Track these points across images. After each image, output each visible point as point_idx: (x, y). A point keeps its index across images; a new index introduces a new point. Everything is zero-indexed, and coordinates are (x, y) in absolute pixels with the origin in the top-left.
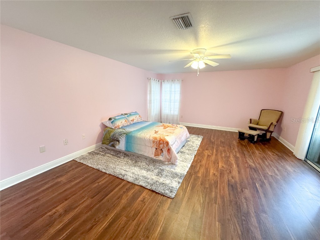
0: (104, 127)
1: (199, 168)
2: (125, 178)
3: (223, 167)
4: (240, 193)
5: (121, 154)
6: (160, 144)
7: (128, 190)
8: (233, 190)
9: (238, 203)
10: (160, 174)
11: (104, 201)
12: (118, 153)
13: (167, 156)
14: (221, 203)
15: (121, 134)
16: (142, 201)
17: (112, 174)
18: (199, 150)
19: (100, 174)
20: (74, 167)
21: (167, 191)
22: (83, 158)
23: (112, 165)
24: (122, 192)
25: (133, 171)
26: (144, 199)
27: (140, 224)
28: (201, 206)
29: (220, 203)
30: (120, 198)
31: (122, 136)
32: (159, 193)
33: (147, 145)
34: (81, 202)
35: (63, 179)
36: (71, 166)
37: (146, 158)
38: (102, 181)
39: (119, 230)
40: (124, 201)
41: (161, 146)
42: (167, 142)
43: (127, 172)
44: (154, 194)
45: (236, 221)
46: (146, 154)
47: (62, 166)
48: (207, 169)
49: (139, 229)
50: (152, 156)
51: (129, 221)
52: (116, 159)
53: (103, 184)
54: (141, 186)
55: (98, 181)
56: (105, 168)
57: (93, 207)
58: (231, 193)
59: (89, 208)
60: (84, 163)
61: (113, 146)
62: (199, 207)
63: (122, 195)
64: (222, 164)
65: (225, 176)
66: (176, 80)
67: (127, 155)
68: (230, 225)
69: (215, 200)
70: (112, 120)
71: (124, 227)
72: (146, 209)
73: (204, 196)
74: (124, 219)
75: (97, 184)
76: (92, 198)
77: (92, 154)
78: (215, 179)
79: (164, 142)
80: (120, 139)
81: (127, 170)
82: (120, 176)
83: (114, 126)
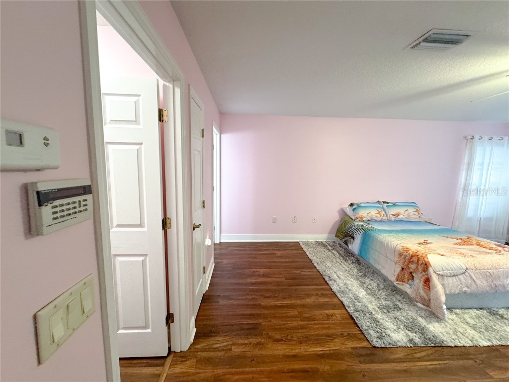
0: (343, 213)
2: (330, 283)
5: (352, 258)
6: (410, 262)
7: (323, 295)
11: (292, 287)
12: (347, 255)
13: (422, 292)
15: (358, 229)
16: (327, 315)
17: (320, 271)
19: (310, 265)
20: (293, 248)
21: (372, 332)
22: (307, 244)
23: (328, 264)
24: (314, 293)
25: (348, 282)
26: (332, 315)
30: (309, 296)
32: (359, 325)
33: (388, 255)
34: (277, 276)
35: (278, 253)
36: (291, 246)
38: (306, 272)
39: (285, 315)
40: (309, 301)
41: (413, 266)
42: (426, 264)
43: (340, 279)
44: (351, 321)
46: (384, 272)
49: (300, 331)
50: (393, 278)
51: (298, 317)
52: (340, 260)
53: (304, 275)
54: (342, 302)
55: (303, 270)
56: (319, 262)
57: (282, 286)
59: (278, 284)
60: (305, 249)
61: (346, 243)
63: (312, 295)
67: (359, 264)
70: (354, 207)
71: (289, 317)
72: (323, 324)
74: (295, 312)
75: (299, 272)
76: (286, 279)
77: (320, 244)
79: (420, 262)
80: (355, 235)
81: (342, 277)
82: (327, 279)
83: (355, 216)
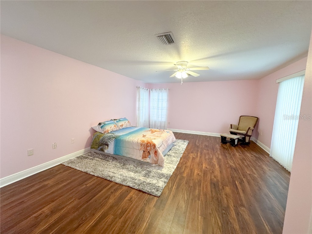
0: (94, 131)
1: (185, 169)
2: (113, 180)
3: (206, 168)
4: (221, 190)
5: (110, 157)
6: (147, 146)
7: (116, 190)
8: (215, 188)
9: (219, 199)
10: (147, 175)
11: (91, 201)
12: (106, 157)
13: (154, 158)
14: (204, 199)
15: (110, 138)
16: (129, 200)
17: (100, 176)
18: (184, 153)
19: (88, 176)
20: (62, 171)
21: (153, 190)
22: (71, 162)
23: (100, 168)
24: (109, 193)
25: (121, 173)
26: (131, 198)
27: (127, 220)
28: (186, 202)
29: (202, 199)
30: (108, 198)
31: (111, 140)
32: (146, 192)
33: (135, 147)
34: (68, 203)
35: (50, 182)
36: (57, 171)
37: (134, 161)
38: (90, 183)
39: (106, 227)
40: (111, 201)
41: (149, 148)
42: (154, 145)
43: (116, 174)
44: (141, 193)
45: (217, 215)
46: (134, 157)
47: (50, 170)
48: (192, 170)
49: (126, 225)
50: (140, 158)
51: (116, 218)
52: (104, 162)
53: (91, 186)
54: (129, 187)
55: (86, 183)
56: (93, 171)
57: (81, 207)
58: (213, 190)
59: (76, 208)
60: (72, 167)
61: (102, 150)
62: (184, 203)
63: (110, 195)
64: (206, 165)
65: (208, 175)
66: (164, 89)
67: (116, 159)
68: (212, 218)
69: (198, 197)
70: (102, 125)
71: (111, 225)
72: (133, 207)
73: (188, 194)
74: (111, 217)
75: (85, 186)
76: (79, 199)
77: (80, 158)
78: (199, 178)
79: (152, 145)
80: (109, 143)
81: (115, 172)
82: (108, 178)
83: (103, 130)
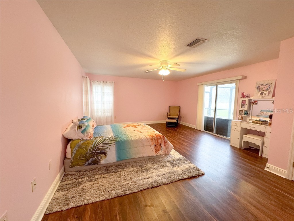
15: (107, 142)
31: (110, 144)
32: (196, 175)
37: (143, 159)
46: (146, 155)
54: (180, 180)
61: (96, 162)
83: (87, 136)
